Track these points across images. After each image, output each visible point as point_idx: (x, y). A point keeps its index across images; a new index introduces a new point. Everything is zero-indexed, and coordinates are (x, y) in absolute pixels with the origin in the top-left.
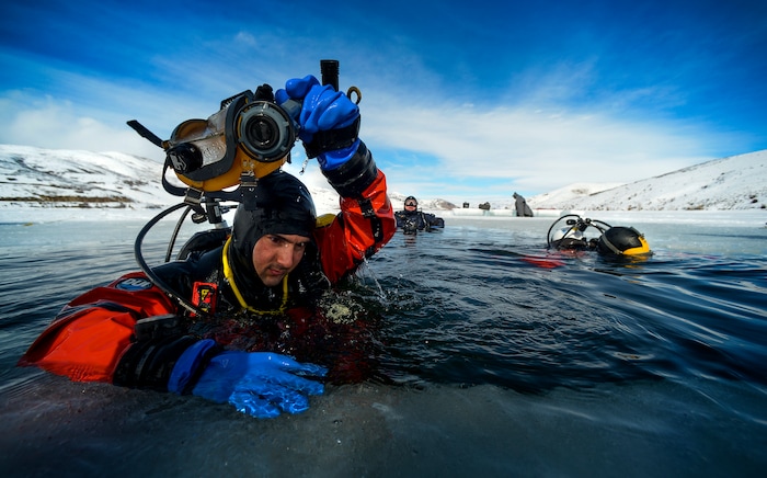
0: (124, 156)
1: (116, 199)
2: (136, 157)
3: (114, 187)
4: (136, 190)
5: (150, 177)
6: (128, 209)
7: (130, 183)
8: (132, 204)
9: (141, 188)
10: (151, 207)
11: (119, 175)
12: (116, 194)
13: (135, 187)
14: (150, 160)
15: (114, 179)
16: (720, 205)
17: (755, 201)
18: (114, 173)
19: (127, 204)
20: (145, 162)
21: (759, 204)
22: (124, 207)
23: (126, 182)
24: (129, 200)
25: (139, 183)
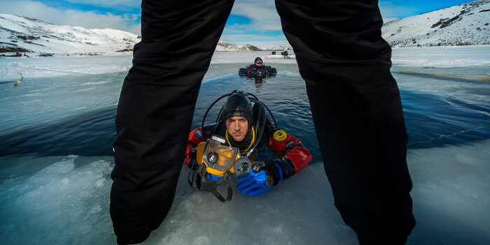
0: (17, 17)
1: (12, 50)
2: (26, 18)
3: (8, 41)
4: (30, 43)
5: (40, 33)
6: (23, 57)
7: (24, 38)
8: (27, 54)
9: (34, 41)
10: (43, 55)
11: (12, 31)
12: (11, 46)
13: (28, 40)
14: (40, 21)
15: (9, 34)
16: (400, 45)
17: (415, 42)
18: (8, 30)
19: (23, 53)
20: (36, 22)
21: (416, 44)
22: (20, 55)
23: (19, 37)
24: (25, 51)
25: (32, 38)
